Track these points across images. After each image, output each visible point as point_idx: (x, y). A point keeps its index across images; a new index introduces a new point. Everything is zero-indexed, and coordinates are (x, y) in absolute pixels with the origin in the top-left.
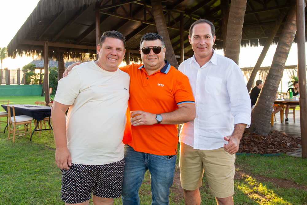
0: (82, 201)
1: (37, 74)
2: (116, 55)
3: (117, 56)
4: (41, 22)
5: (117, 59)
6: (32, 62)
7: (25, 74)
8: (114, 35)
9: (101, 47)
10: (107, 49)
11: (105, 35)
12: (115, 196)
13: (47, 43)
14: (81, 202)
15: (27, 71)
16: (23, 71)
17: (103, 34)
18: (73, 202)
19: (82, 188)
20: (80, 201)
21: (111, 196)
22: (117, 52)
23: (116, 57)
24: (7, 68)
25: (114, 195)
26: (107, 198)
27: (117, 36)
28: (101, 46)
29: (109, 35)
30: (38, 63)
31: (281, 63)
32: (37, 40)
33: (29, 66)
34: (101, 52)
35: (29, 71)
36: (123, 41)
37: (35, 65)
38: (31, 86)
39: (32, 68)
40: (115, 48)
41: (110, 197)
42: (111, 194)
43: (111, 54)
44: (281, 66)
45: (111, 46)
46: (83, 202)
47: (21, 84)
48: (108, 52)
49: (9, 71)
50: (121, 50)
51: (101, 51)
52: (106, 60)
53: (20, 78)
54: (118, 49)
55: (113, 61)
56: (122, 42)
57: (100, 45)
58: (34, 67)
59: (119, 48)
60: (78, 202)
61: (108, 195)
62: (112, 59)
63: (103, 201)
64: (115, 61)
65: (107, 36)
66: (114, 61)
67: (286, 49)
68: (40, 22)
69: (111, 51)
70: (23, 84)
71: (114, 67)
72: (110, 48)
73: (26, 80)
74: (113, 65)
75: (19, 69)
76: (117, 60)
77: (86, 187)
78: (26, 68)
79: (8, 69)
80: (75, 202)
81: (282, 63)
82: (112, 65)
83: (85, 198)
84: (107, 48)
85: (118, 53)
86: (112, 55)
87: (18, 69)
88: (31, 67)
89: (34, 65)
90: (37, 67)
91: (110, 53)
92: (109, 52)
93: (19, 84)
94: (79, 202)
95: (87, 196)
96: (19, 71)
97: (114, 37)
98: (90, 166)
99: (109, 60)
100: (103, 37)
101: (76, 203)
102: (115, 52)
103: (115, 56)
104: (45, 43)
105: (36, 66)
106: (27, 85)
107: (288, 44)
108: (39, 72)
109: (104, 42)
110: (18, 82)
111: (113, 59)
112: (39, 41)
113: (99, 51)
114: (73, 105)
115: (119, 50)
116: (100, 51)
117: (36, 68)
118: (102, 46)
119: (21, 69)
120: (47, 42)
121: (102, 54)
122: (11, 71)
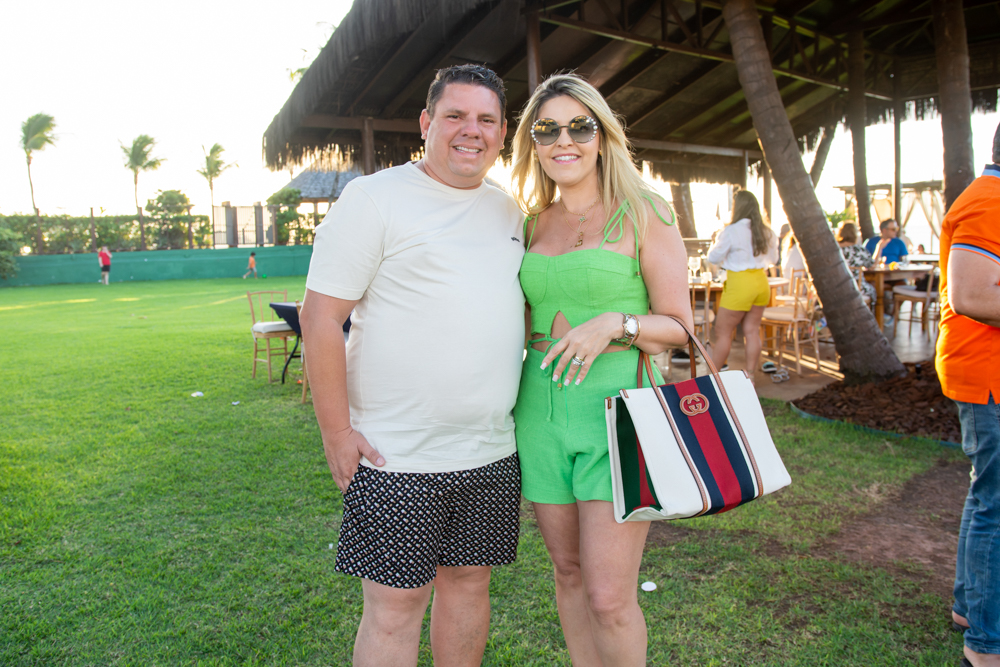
0: (415, 582)
1: (307, 216)
2: (477, 138)
3: (481, 140)
4: (356, 61)
5: (480, 150)
6: (290, 184)
7: (275, 216)
8: (471, 74)
9: (432, 116)
10: (451, 119)
11: (441, 78)
12: (496, 560)
13: (370, 122)
14: (411, 586)
15: (278, 209)
16: (269, 208)
17: (438, 76)
18: (389, 581)
19: (414, 545)
20: (409, 583)
21: (484, 560)
22: (481, 128)
23: (478, 144)
24: (228, 203)
25: (492, 555)
26: (474, 567)
27: (477, 77)
28: (432, 114)
29: (455, 77)
30: (308, 186)
32: (344, 113)
33: (285, 196)
34: (433, 127)
35: (284, 209)
36: (497, 92)
37: (299, 193)
38: (291, 249)
39: (292, 200)
40: (473, 116)
41: (480, 563)
42: (484, 553)
43: (463, 132)
45: (461, 108)
46: (419, 586)
47: (266, 246)
48: (453, 128)
49: (235, 209)
50: (492, 122)
51: (432, 129)
52: (449, 153)
53: (262, 227)
54: (483, 118)
55: (469, 156)
56: (495, 95)
57: (428, 111)
58: (296, 198)
59: (488, 116)
60: (403, 585)
61: (476, 558)
62: (466, 150)
63: (462, 577)
64: (474, 157)
65: (447, 79)
66: (471, 154)
68: (357, 58)
69: (462, 125)
70: (272, 245)
71: (473, 175)
72: (458, 115)
73: (279, 234)
74: (471, 167)
75: (259, 203)
76: (482, 153)
77: (424, 544)
78: (276, 202)
79: (232, 205)
80: (395, 583)
82: (467, 169)
83: (424, 575)
84: (449, 117)
85: (484, 130)
86: (465, 135)
87: (257, 205)
88: (290, 196)
89: (296, 190)
90: (307, 197)
91: (459, 132)
92: (457, 128)
93: (262, 245)
94: (407, 585)
95: (429, 568)
96: (258, 209)
97: (469, 82)
98: (442, 477)
99: (459, 155)
100: (437, 84)
101: (397, 586)
102: (475, 128)
103: (475, 140)
104: (366, 123)
105: (303, 195)
106: (281, 247)
108: (312, 211)
109: (439, 99)
110: (259, 240)
111: (471, 150)
112: (349, 115)
113: (427, 128)
114: (361, 300)
115: (487, 121)
116: (430, 128)
117: (301, 200)
118: (434, 111)
119: (264, 204)
120: (370, 118)
121: (434, 135)
122: (238, 210)
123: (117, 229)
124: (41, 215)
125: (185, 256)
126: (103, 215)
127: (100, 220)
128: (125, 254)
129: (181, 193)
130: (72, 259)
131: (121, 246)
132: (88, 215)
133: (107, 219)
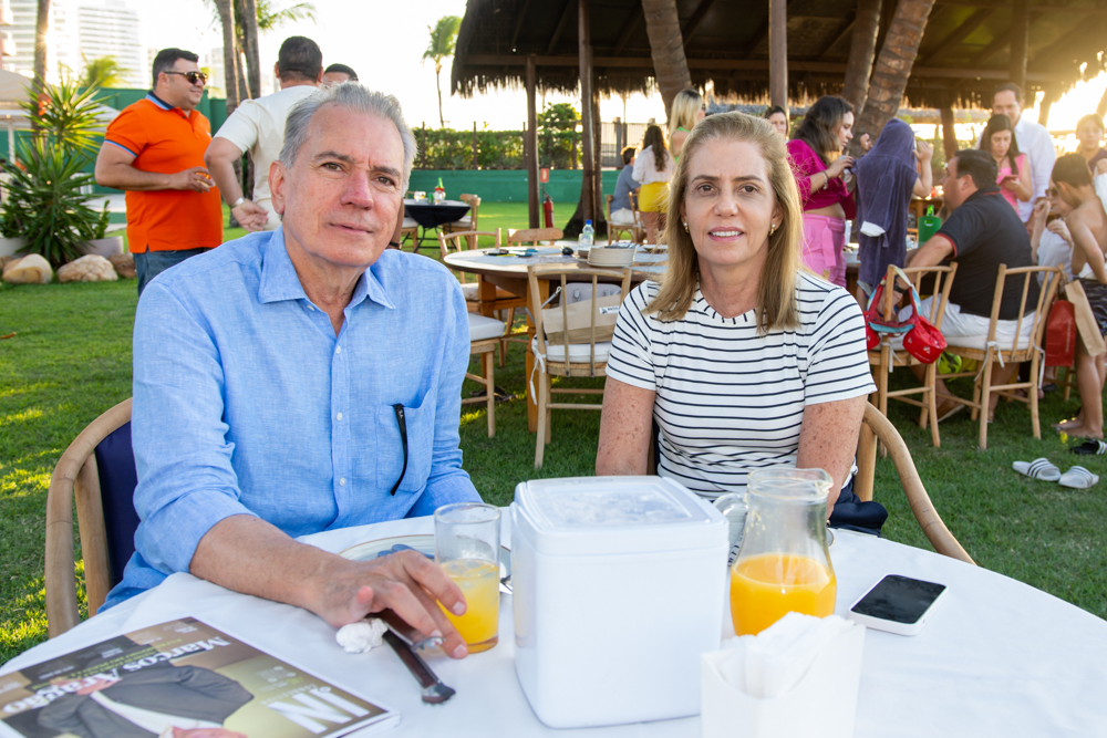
13: (532, 59)
31: (876, 101)
44: (877, 108)
49: (625, 125)
67: (889, 64)
79: (623, 121)
81: (878, 102)
104: (528, 60)
107: (894, 50)
120: (533, 55)
122: (629, 127)
123: (500, 145)
124: (426, 128)
125: (567, 178)
126: (486, 130)
127: (482, 135)
128: (506, 172)
129: (571, 107)
130: (452, 175)
131: (502, 163)
132: (471, 129)
133: (489, 134)
